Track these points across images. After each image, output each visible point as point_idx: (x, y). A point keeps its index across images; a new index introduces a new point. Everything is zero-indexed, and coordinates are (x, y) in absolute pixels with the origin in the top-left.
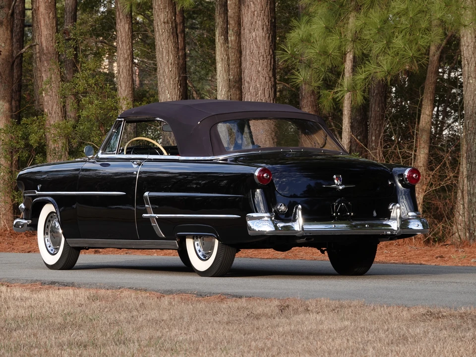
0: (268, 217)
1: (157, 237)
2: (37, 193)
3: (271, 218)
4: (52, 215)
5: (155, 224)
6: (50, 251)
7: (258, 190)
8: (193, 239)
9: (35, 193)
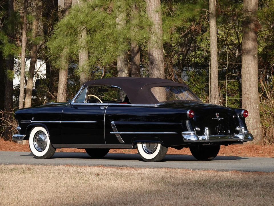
0: (193, 133)
1: (119, 143)
2: (32, 121)
3: (195, 134)
4: (39, 132)
5: (119, 137)
6: (38, 150)
7: (187, 121)
8: (142, 144)
9: (30, 121)
